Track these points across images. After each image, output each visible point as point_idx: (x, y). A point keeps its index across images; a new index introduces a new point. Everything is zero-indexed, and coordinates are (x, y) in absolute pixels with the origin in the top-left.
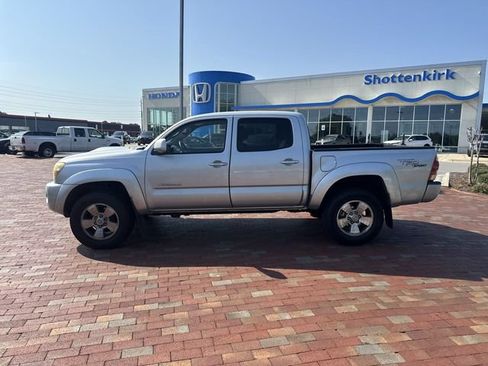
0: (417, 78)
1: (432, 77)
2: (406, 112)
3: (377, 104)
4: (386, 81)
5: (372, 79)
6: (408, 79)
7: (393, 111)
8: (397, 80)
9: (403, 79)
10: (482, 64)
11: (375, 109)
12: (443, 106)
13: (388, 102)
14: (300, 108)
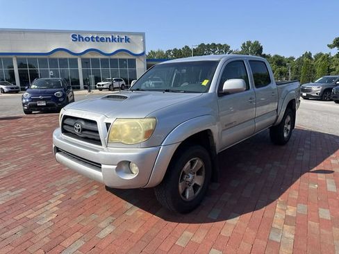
0: (108, 40)
1: (117, 40)
2: (104, 62)
3: (84, 56)
4: (87, 39)
5: (77, 37)
6: (102, 40)
7: (95, 61)
8: (95, 40)
9: (99, 39)
10: (143, 35)
11: (82, 59)
12: (125, 60)
13: (92, 55)
14: (18, 56)
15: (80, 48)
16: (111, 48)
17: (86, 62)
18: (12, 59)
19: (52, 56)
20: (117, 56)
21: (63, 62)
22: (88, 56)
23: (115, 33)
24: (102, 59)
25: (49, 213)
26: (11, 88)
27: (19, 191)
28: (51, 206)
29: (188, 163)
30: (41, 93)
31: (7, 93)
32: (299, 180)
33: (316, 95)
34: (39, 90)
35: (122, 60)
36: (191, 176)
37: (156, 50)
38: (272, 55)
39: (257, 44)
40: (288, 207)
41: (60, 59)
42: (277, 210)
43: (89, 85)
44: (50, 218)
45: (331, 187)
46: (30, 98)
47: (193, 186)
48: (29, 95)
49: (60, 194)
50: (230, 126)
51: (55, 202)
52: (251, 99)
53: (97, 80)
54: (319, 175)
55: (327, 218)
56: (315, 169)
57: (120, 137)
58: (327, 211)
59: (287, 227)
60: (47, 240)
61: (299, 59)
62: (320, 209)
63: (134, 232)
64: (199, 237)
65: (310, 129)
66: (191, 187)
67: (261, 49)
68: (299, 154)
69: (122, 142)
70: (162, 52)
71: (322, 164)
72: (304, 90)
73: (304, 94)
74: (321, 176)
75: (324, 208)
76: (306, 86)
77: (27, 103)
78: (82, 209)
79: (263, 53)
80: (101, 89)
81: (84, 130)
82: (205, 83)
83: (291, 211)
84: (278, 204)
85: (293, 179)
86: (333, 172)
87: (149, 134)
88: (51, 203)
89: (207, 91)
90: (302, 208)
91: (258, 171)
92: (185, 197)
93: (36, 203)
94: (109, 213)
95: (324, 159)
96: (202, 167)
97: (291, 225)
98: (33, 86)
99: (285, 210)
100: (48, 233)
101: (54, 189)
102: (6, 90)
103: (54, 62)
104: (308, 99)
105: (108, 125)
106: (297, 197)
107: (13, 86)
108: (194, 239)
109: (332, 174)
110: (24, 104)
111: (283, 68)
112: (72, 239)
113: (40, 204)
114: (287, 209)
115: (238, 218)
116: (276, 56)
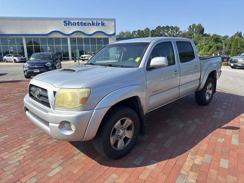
0: (89, 24)
1: (95, 24)
2: (87, 41)
3: (72, 36)
4: (74, 24)
5: (67, 22)
6: (85, 24)
7: (80, 40)
8: (80, 24)
9: (82, 24)
10: (114, 20)
11: (71, 39)
12: (101, 39)
13: (77, 35)
14: (27, 37)
15: (69, 30)
16: (91, 30)
17: (73, 41)
18: (22, 38)
19: (50, 36)
20: (95, 36)
21: (58, 40)
22: (75, 36)
23: (95, 19)
24: (85, 38)
25: (19, 155)
26: (22, 59)
27: (3, 137)
28: (22, 149)
29: (119, 122)
30: (36, 64)
31: (18, 62)
32: (211, 134)
33: (241, 65)
34: (36, 61)
35: (99, 39)
36: (121, 131)
37: (125, 31)
38: (212, 35)
39: (200, 26)
40: (197, 156)
41: (56, 39)
42: (188, 159)
43: (75, 57)
44: (19, 159)
45: (235, 141)
46: (29, 67)
47: (124, 139)
48: (28, 65)
49: (30, 141)
50: (156, 92)
51: (26, 146)
52: (175, 71)
53: (81, 53)
54: (228, 130)
55: (225, 167)
56: (226, 126)
57: (63, 102)
58: (227, 161)
59: (191, 173)
60: (11, 176)
61: (232, 37)
62: (221, 159)
63: (75, 173)
64: (122, 179)
65: (231, 92)
66: (122, 139)
67: (203, 30)
68: (215, 113)
69: (65, 106)
70: (130, 33)
71: (232, 122)
72: (231, 62)
73: (232, 65)
74: (229, 132)
75: (225, 159)
76: (234, 58)
77: (26, 70)
78: (42, 153)
79: (204, 33)
80: (83, 60)
81: (40, 96)
82: (138, 59)
83: (198, 160)
84: (190, 154)
85: (207, 134)
86: (239, 128)
87: (84, 101)
88: (23, 147)
89: (138, 66)
90: (208, 158)
91: (181, 125)
92: (117, 147)
93: (13, 146)
94: (61, 157)
95: (234, 118)
96: (131, 125)
97: (196, 172)
98: (31, 59)
99: (193, 159)
100: (14, 170)
101: (28, 136)
102: (17, 60)
103: (51, 41)
104: (235, 68)
105: (55, 93)
106: (205, 149)
107: (22, 57)
108: (117, 181)
109: (237, 131)
110: (24, 71)
111: (219, 44)
112: (29, 176)
113: (15, 147)
114: (196, 158)
115: (156, 164)
116: (215, 35)
